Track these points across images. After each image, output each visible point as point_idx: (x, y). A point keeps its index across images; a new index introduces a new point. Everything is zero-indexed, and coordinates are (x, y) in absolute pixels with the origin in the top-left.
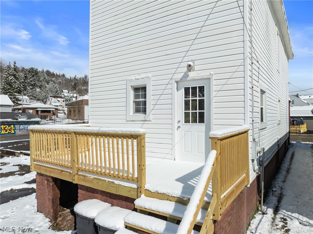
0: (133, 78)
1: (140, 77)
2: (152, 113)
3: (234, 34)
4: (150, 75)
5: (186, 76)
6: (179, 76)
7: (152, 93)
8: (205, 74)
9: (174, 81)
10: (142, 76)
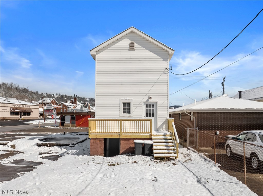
0: (124, 99)
1: (127, 99)
2: (133, 113)
3: (164, 89)
4: (132, 98)
5: (148, 101)
6: (145, 100)
7: (133, 105)
8: (155, 101)
9: (143, 102)
10: (128, 99)
